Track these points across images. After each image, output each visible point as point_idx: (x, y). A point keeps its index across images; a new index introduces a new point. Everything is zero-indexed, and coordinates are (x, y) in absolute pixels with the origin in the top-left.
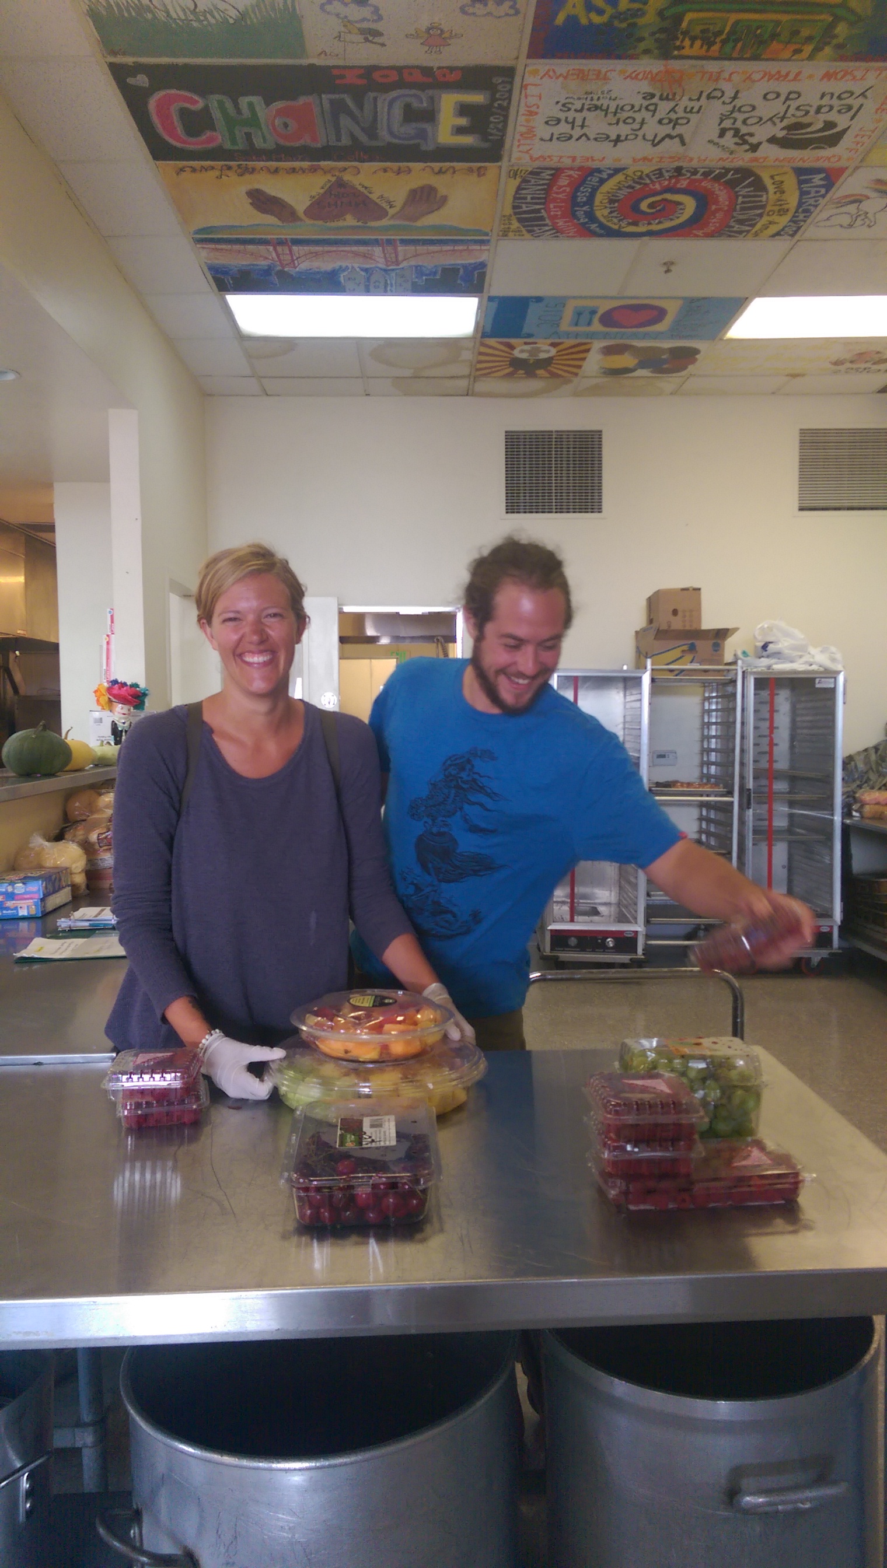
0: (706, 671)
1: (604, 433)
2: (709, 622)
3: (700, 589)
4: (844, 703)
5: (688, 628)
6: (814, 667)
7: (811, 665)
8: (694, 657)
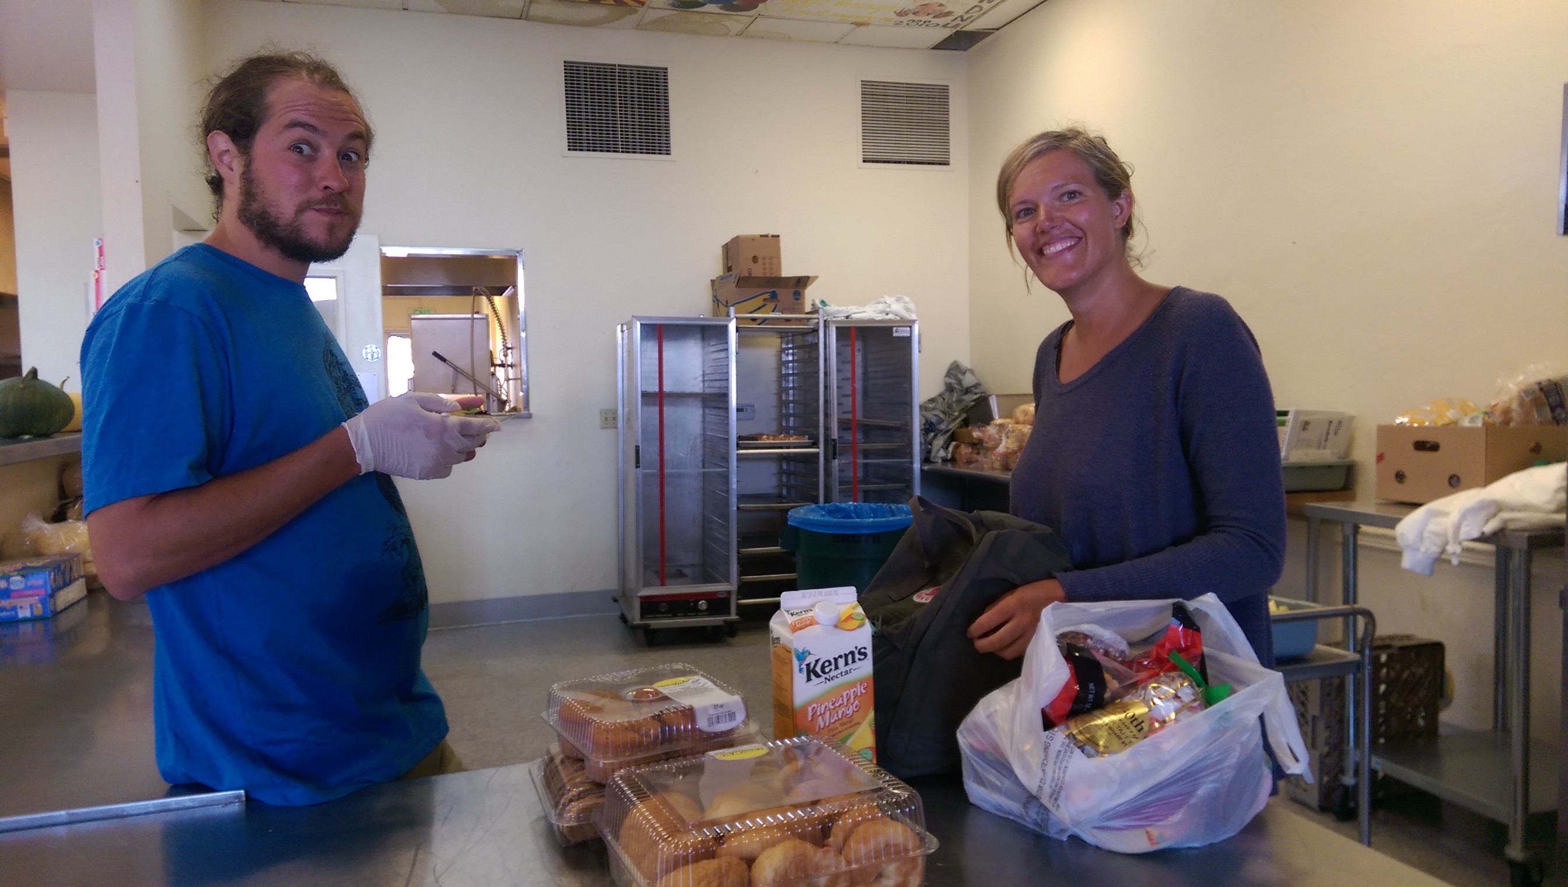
0: (788, 320)
1: (669, 71)
2: (788, 270)
3: (778, 236)
4: (920, 352)
5: (768, 275)
6: (891, 316)
7: (887, 314)
8: (776, 305)
